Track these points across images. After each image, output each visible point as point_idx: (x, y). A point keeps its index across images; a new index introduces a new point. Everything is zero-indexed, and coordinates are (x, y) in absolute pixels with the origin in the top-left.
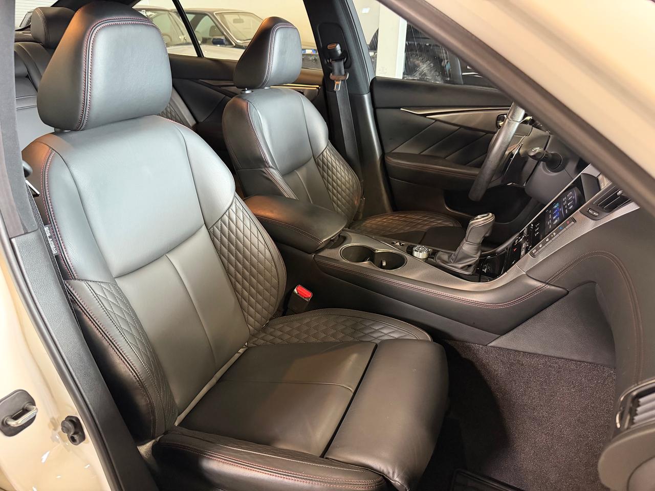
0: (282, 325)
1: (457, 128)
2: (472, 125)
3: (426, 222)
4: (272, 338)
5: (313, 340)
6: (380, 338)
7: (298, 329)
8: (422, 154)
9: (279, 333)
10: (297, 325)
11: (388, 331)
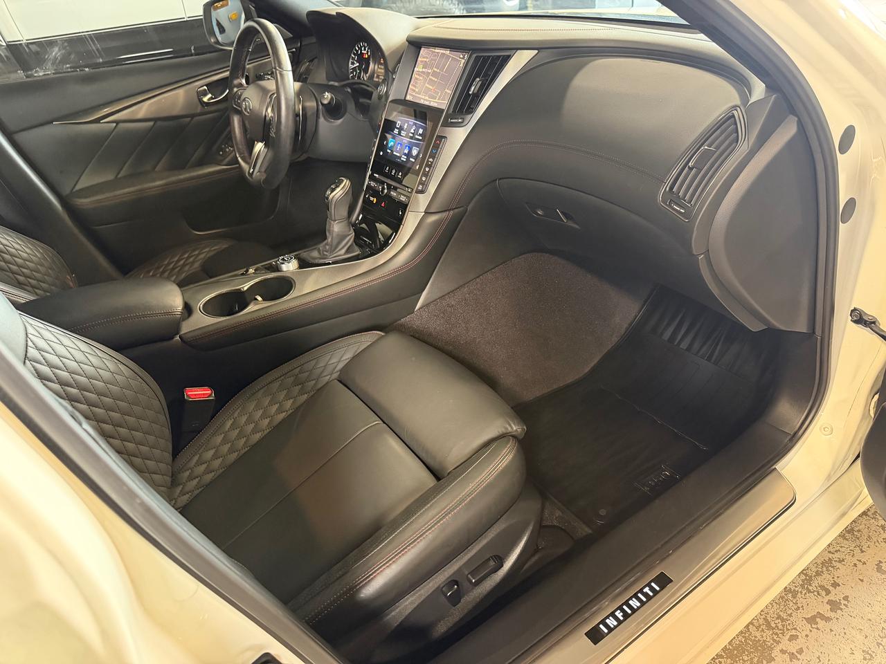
0: (196, 458)
1: (151, 123)
2: (175, 112)
3: (191, 259)
4: (195, 482)
5: (258, 436)
6: (336, 371)
7: (224, 441)
8: (119, 176)
9: (203, 467)
10: (219, 439)
11: (339, 356)
